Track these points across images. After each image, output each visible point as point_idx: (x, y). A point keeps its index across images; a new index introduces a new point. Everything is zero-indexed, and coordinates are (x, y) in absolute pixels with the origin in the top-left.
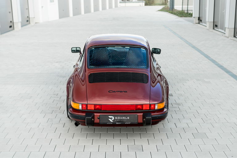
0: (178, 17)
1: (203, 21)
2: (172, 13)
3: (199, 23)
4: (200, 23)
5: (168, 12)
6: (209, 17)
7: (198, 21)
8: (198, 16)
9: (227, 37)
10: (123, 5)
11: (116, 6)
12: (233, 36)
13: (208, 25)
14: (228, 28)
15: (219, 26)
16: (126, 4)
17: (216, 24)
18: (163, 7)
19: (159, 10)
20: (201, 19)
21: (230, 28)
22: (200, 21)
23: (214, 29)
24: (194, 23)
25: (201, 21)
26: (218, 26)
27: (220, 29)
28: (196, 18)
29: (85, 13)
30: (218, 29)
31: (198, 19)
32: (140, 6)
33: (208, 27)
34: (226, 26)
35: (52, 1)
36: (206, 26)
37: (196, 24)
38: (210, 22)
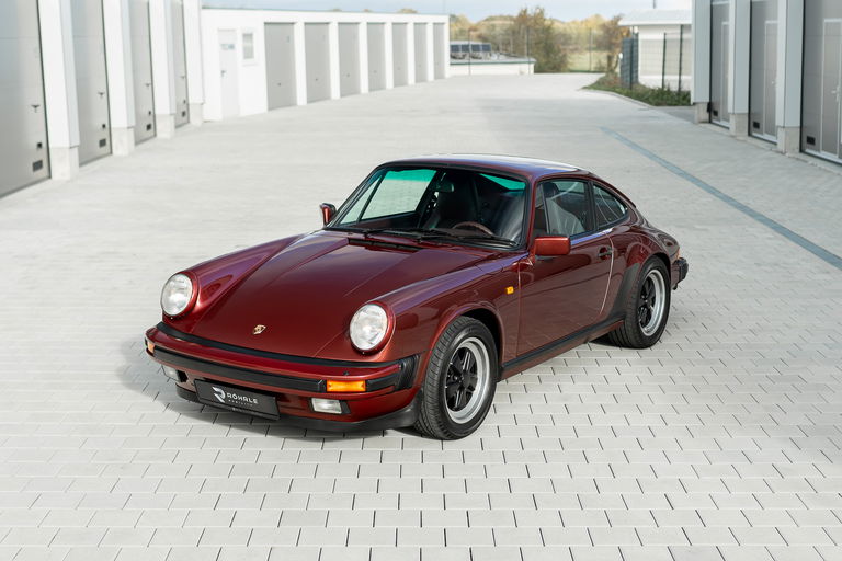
0: (647, 105)
1: (720, 114)
2: (628, 95)
3: (710, 122)
4: (714, 121)
5: (614, 91)
6: (735, 100)
7: (705, 116)
8: (708, 101)
9: (781, 153)
10: (462, 70)
11: (439, 75)
12: (798, 150)
13: (732, 124)
14: (784, 127)
16: (473, 67)
18: (601, 78)
19: (585, 88)
20: (715, 107)
21: (788, 128)
22: (712, 114)
23: (750, 134)
24: (696, 119)
25: (716, 113)
27: (767, 132)
28: (701, 105)
29: (342, 95)
30: (762, 133)
31: (706, 107)
32: (521, 73)
33: (733, 131)
34: (779, 121)
35: (249, 54)
36: (728, 128)
37: (702, 125)
38: (739, 114)
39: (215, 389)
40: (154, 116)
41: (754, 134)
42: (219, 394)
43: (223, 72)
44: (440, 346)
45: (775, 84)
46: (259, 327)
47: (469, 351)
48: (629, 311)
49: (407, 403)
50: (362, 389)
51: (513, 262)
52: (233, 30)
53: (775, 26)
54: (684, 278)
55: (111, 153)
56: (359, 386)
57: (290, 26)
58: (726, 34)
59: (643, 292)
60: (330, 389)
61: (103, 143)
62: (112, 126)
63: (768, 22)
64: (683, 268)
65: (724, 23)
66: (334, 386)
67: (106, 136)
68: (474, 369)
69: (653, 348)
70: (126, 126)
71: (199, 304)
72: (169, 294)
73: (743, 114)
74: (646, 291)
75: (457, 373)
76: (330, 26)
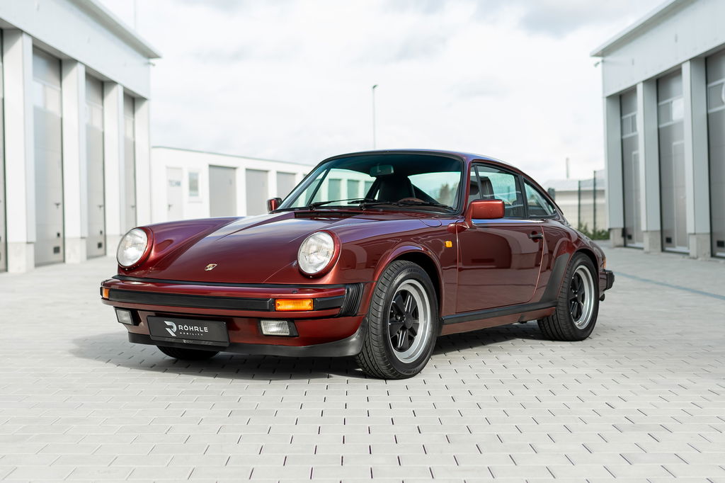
1: (635, 236)
3: (625, 246)
4: (629, 245)
6: (647, 220)
7: (620, 241)
8: (622, 226)
9: (694, 258)
12: (709, 255)
13: (646, 243)
14: (695, 234)
15: (675, 239)
17: (669, 236)
20: (629, 232)
21: (699, 234)
22: (627, 238)
23: (663, 249)
25: (630, 237)
26: (673, 241)
27: (678, 245)
28: (616, 231)
30: (674, 247)
31: (620, 233)
33: (646, 248)
34: (690, 228)
35: (194, 187)
36: (642, 249)
37: (618, 249)
38: (652, 232)
39: (168, 323)
40: (105, 236)
41: (667, 249)
42: (171, 327)
43: (170, 206)
44: (383, 280)
45: (685, 198)
46: (211, 265)
47: (411, 295)
48: (561, 300)
49: (352, 332)
50: (310, 308)
51: (451, 223)
52: (180, 169)
53: (682, 146)
54: (610, 286)
55: (64, 261)
56: (306, 305)
57: (232, 171)
58: (637, 162)
59: (574, 287)
60: (279, 308)
61: (57, 250)
62: (66, 235)
63: (674, 144)
64: (610, 278)
65: (634, 153)
66: (283, 306)
67: (59, 244)
68: (415, 314)
69: (584, 341)
70: (79, 235)
71: (153, 254)
72: (125, 248)
73: (656, 231)
74: (576, 284)
75: (400, 313)
76: (269, 174)
